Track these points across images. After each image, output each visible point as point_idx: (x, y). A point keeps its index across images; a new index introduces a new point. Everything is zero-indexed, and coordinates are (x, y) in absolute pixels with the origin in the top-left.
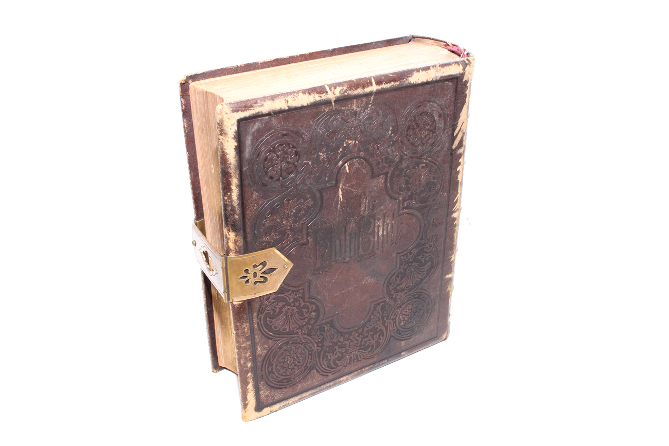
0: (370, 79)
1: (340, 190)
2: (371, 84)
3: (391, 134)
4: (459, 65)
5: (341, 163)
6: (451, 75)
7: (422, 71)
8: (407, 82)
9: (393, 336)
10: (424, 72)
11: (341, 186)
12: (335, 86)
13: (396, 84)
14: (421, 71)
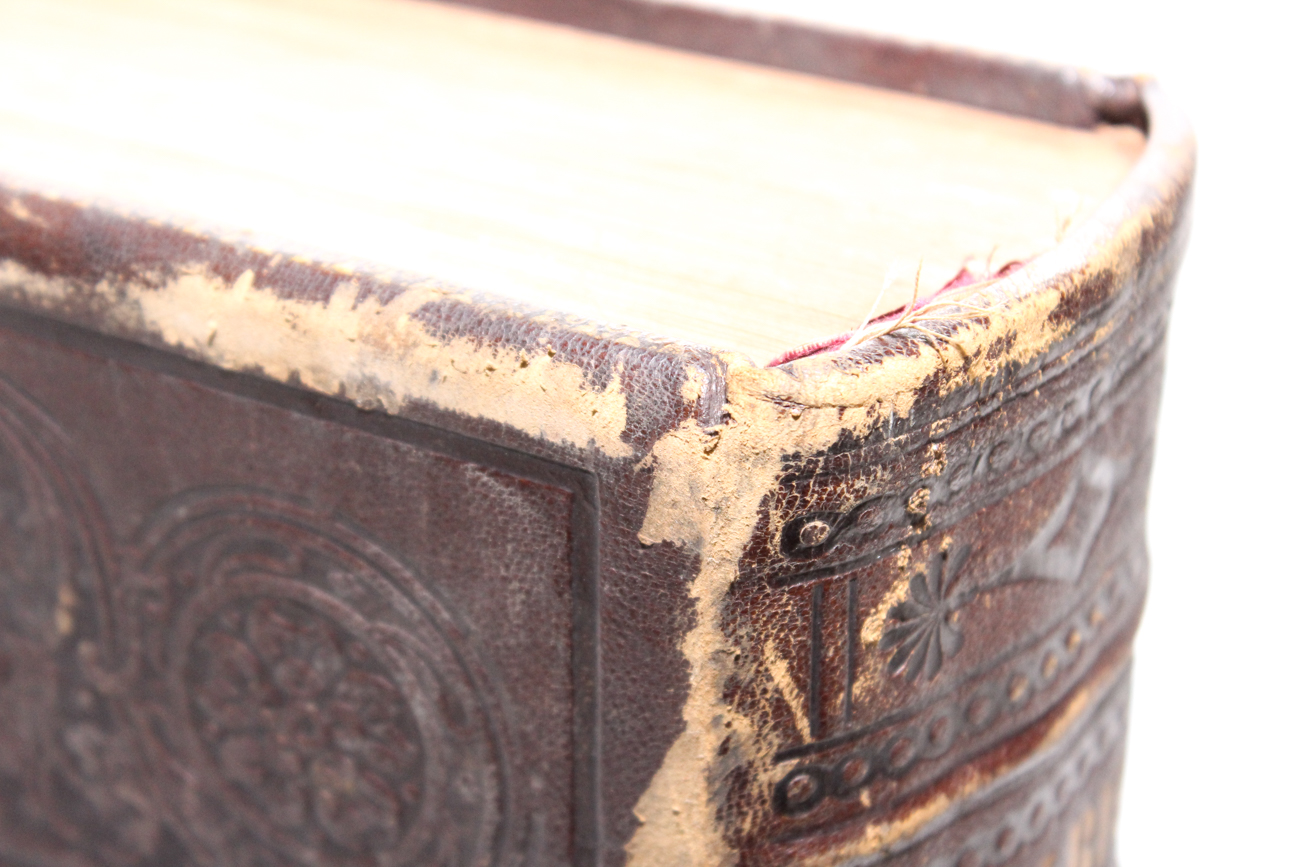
3: (76, 634)
4: (600, 382)
6: (513, 433)
7: (259, 282)
8: (123, 313)
10: (267, 301)
13: (48, 289)
14: (248, 276)
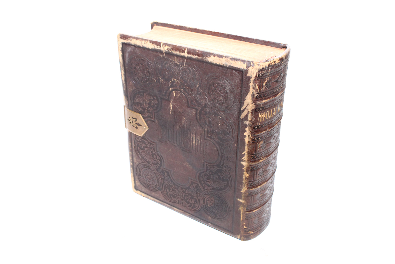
0: (185, 49)
1: (171, 104)
2: (184, 51)
3: (199, 87)
4: (244, 64)
5: (171, 89)
6: (237, 68)
8: (206, 59)
9: (203, 208)
10: (218, 58)
11: (171, 102)
12: (165, 44)
13: (199, 58)
14: (216, 56)
